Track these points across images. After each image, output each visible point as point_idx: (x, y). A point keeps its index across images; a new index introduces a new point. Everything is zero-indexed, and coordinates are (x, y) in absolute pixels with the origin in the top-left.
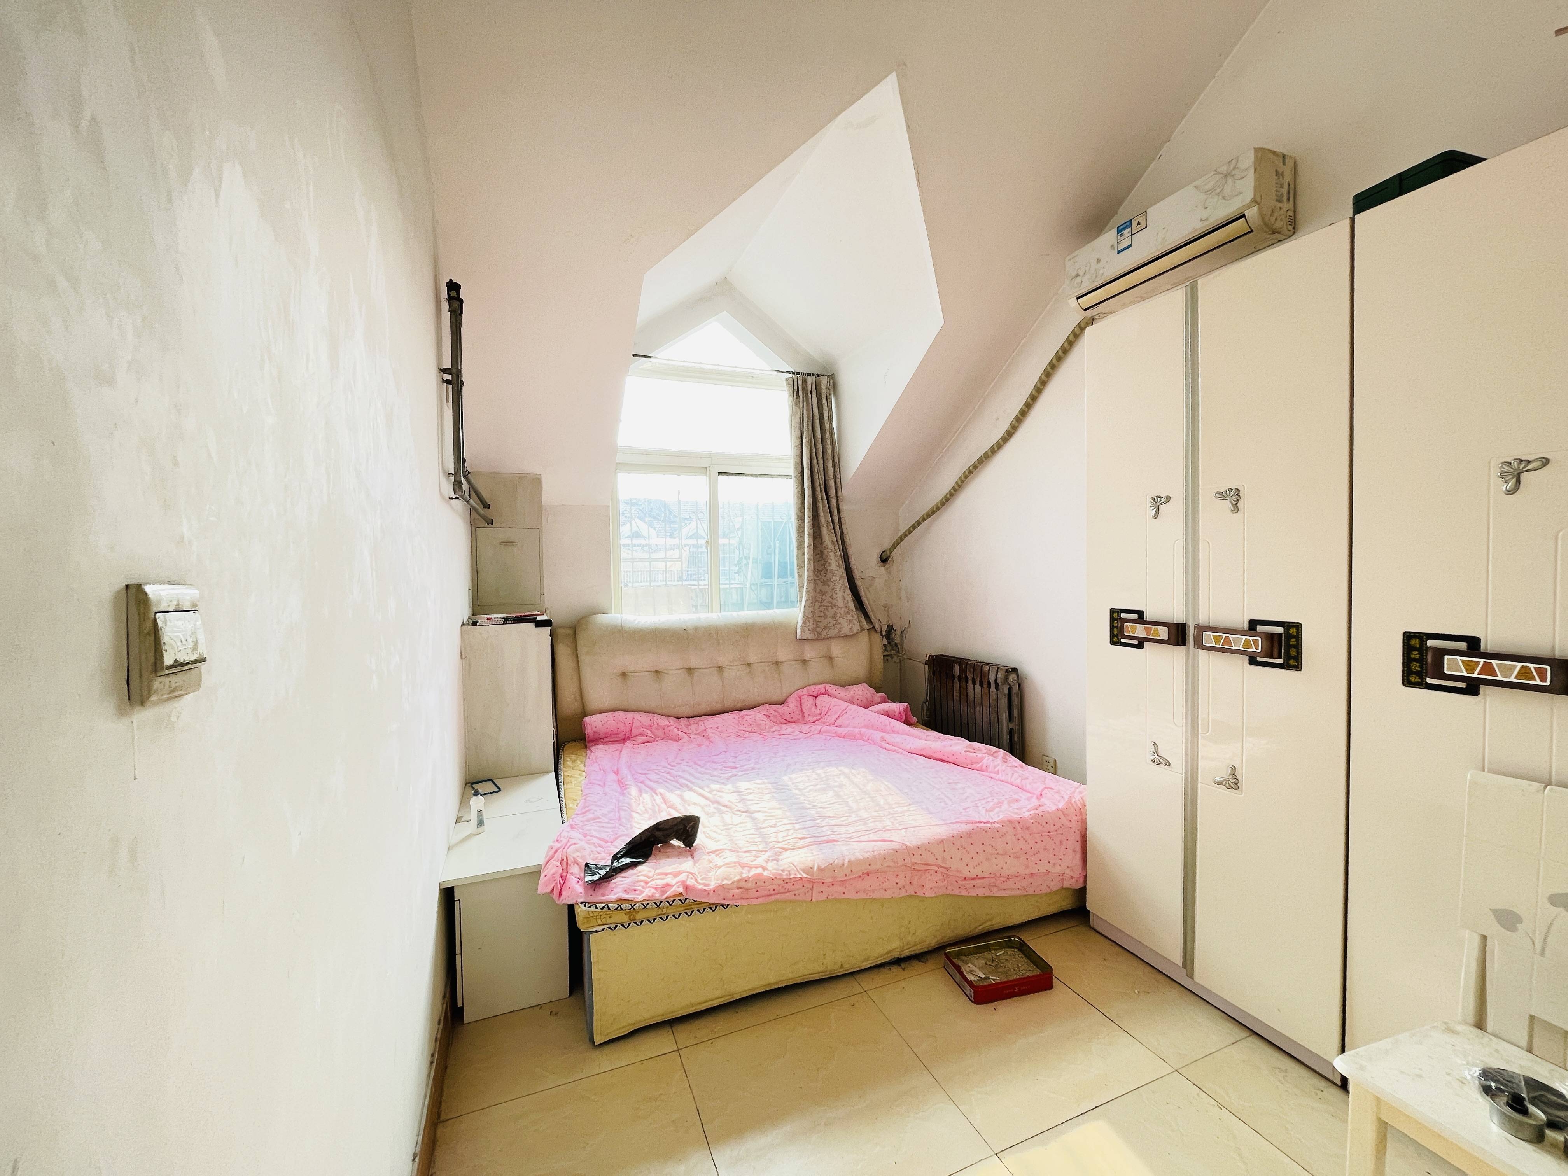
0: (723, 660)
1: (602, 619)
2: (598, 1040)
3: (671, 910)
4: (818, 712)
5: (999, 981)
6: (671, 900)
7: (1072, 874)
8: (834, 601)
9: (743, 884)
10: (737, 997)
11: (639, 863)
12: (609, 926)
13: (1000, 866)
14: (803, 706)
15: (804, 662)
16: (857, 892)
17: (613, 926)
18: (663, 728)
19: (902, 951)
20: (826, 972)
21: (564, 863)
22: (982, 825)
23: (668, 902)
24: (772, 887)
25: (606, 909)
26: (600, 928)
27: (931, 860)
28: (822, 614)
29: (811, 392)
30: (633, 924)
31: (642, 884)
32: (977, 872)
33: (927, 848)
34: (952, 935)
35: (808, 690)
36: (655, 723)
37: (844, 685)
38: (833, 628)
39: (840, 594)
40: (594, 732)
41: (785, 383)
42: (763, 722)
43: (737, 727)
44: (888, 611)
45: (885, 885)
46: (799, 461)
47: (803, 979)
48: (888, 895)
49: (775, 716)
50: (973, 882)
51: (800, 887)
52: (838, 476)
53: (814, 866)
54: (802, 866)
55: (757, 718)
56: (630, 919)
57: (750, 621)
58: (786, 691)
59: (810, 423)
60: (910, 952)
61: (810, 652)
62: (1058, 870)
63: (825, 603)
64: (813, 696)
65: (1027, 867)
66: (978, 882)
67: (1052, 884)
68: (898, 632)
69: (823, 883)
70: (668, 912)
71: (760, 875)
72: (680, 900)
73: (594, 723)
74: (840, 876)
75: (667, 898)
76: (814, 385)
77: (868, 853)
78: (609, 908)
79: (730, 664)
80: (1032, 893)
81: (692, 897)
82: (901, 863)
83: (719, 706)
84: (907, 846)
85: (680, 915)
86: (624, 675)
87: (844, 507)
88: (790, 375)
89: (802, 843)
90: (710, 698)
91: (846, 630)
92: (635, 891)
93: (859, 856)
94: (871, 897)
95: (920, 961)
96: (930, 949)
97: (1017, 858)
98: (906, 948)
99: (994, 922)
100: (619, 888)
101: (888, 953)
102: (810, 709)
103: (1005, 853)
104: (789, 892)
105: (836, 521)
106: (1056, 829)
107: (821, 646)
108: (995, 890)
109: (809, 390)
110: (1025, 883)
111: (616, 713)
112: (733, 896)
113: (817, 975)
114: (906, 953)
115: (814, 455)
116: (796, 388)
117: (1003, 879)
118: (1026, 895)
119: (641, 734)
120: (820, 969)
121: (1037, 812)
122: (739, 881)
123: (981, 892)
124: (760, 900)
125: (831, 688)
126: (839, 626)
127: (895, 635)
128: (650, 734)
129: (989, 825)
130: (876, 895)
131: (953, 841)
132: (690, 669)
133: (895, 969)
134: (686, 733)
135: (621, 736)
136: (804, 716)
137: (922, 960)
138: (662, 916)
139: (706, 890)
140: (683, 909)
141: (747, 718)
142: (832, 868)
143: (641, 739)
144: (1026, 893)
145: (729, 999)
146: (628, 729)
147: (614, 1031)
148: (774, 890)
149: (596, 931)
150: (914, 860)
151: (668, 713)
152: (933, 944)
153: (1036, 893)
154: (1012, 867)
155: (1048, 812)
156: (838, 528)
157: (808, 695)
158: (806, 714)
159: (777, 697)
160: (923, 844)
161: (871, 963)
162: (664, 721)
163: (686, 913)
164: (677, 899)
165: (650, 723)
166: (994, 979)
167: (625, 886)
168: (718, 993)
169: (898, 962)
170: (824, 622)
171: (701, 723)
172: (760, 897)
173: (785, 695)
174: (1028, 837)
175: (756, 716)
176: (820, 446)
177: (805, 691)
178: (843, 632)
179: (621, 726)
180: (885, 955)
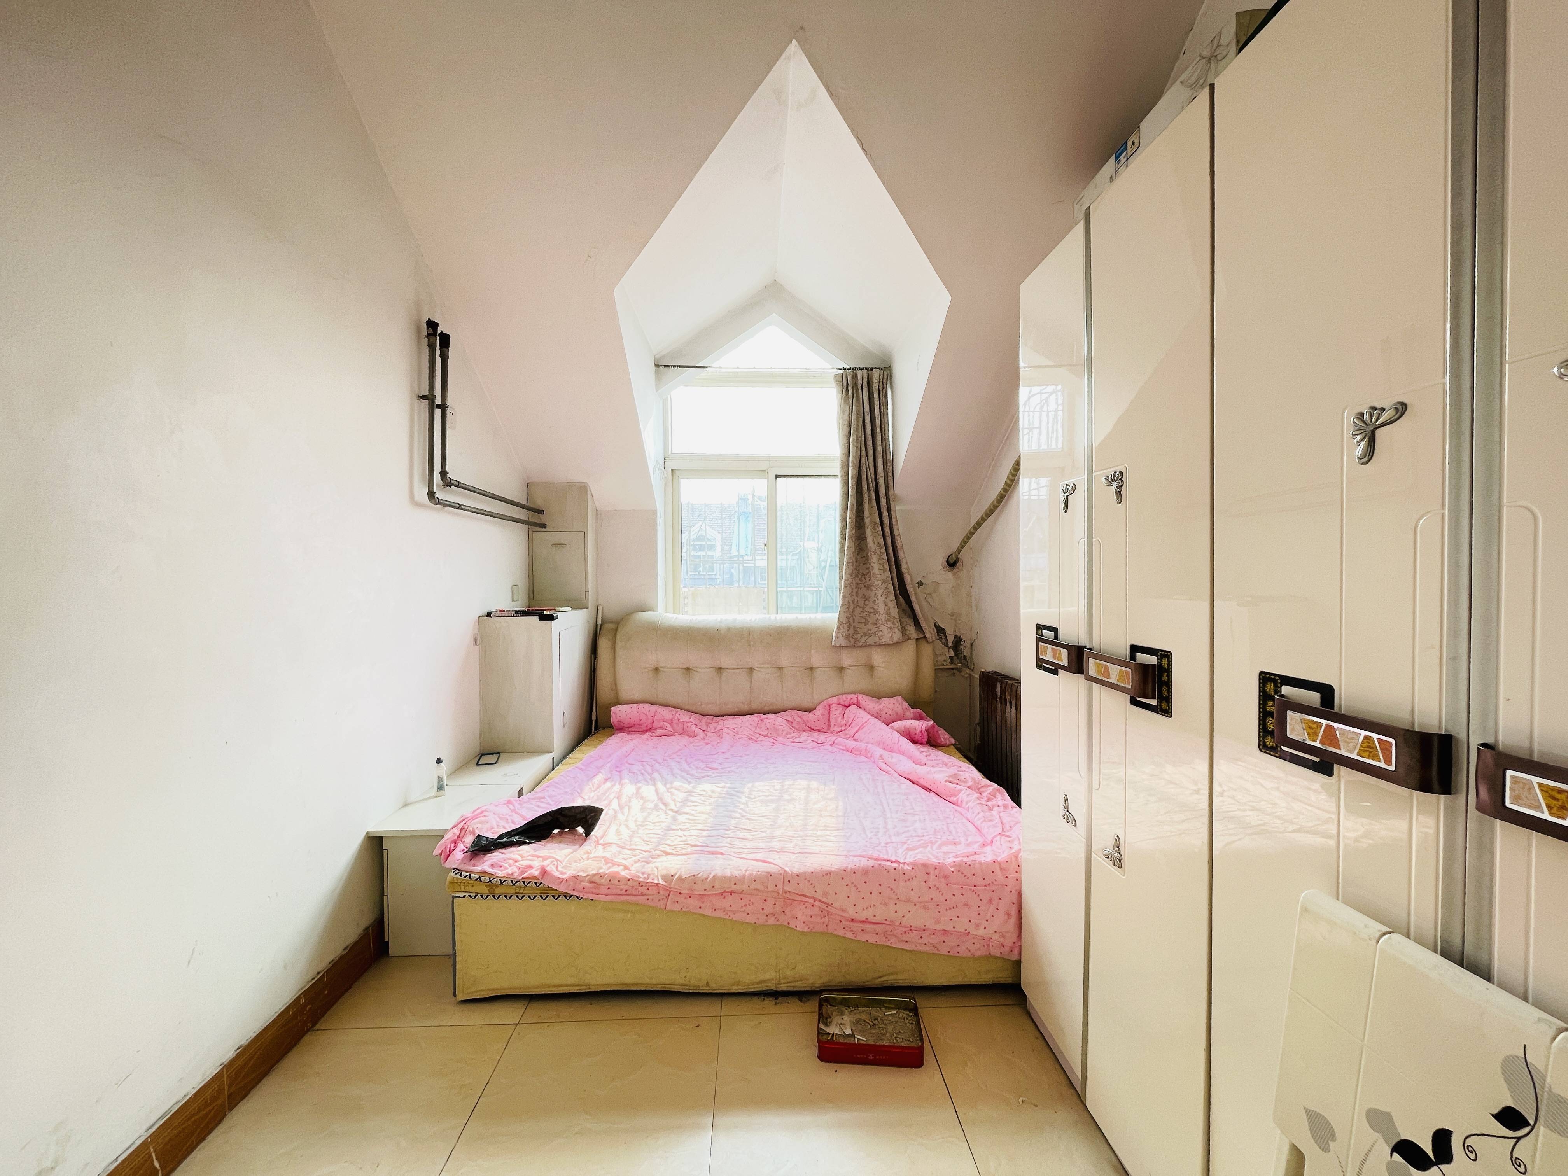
0: (752, 662)
1: (646, 616)
2: (460, 997)
3: (527, 891)
4: (843, 722)
5: (865, 1043)
6: (527, 881)
7: (1002, 940)
8: (876, 607)
9: (596, 879)
10: (593, 989)
11: (524, 843)
12: (470, 894)
13: (900, 914)
14: (831, 715)
15: (841, 669)
16: (715, 910)
17: (473, 895)
18: (683, 723)
19: (779, 984)
20: (690, 986)
21: (463, 831)
22: (889, 863)
23: (524, 882)
24: (626, 887)
25: (467, 878)
26: (461, 895)
27: (808, 891)
28: (864, 621)
29: (862, 387)
30: (491, 897)
31: (511, 862)
32: (868, 914)
33: (809, 878)
34: (842, 979)
35: (839, 699)
36: (676, 718)
37: (878, 696)
38: (873, 635)
39: (881, 601)
40: (619, 721)
41: (832, 380)
42: (782, 727)
43: (753, 729)
44: (956, 621)
45: (748, 909)
46: (844, 459)
47: (664, 987)
48: (751, 919)
49: (798, 723)
50: (861, 925)
51: (655, 892)
52: (890, 474)
53: (675, 875)
54: (664, 872)
55: (777, 723)
56: (489, 891)
57: (786, 624)
58: (817, 698)
59: (861, 419)
60: (787, 986)
61: (847, 659)
62: (981, 932)
63: (867, 609)
64: (845, 706)
65: (938, 922)
66: (868, 926)
67: (973, 948)
68: (968, 644)
69: (680, 893)
70: (525, 892)
71: (618, 873)
72: (536, 883)
73: (620, 713)
74: (699, 889)
75: (523, 878)
76: (865, 380)
77: (740, 872)
78: (470, 878)
79: (759, 666)
80: (946, 953)
81: (547, 883)
82: (771, 887)
83: (746, 708)
84: (785, 871)
85: (535, 897)
86: (657, 670)
87: (897, 508)
88: (842, 372)
89: (690, 850)
90: (736, 699)
91: (886, 639)
92: (501, 867)
93: (728, 873)
94: (730, 918)
95: (801, 1000)
96: (813, 989)
97: (926, 908)
98: (782, 981)
99: (900, 977)
100: (490, 863)
101: (761, 982)
102: (836, 719)
103: (908, 901)
104: (642, 894)
105: (886, 521)
106: (987, 884)
107: (860, 655)
108: (893, 940)
109: (860, 386)
110: (934, 940)
111: (642, 705)
112: (584, 888)
113: (678, 987)
114: (784, 987)
115: (864, 452)
116: (845, 384)
117: (904, 930)
118: (936, 954)
119: (661, 728)
120: (683, 982)
121: (965, 859)
122: (594, 875)
123: (872, 939)
124: (609, 898)
125: (864, 700)
126: (880, 634)
127: (964, 647)
128: (669, 728)
129: (895, 865)
130: (737, 917)
131: (844, 875)
132: (720, 669)
133: (769, 1002)
134: (704, 731)
135: (644, 728)
136: (829, 726)
137: (804, 999)
138: (519, 895)
139: (559, 878)
140: (539, 892)
141: (766, 721)
142: (694, 880)
143: (659, 732)
144: (937, 952)
145: (583, 989)
146: (650, 721)
147: (477, 992)
148: (626, 891)
149: (459, 897)
150: (787, 888)
151: (693, 708)
152: (817, 985)
153: (951, 954)
154: (917, 918)
155: (980, 863)
156: (887, 529)
157: (838, 704)
158: (832, 724)
159: (806, 704)
160: (805, 873)
161: (742, 989)
162: (684, 717)
163: (541, 897)
164: (533, 881)
165: (671, 717)
166: (861, 1038)
167: (494, 861)
168: (571, 981)
169: (776, 995)
170: (865, 629)
171: (721, 722)
172: (610, 895)
173: (816, 702)
174: (943, 886)
175: (777, 720)
176: (870, 443)
177: (835, 700)
178: (883, 640)
179: (643, 718)
180: (757, 983)
